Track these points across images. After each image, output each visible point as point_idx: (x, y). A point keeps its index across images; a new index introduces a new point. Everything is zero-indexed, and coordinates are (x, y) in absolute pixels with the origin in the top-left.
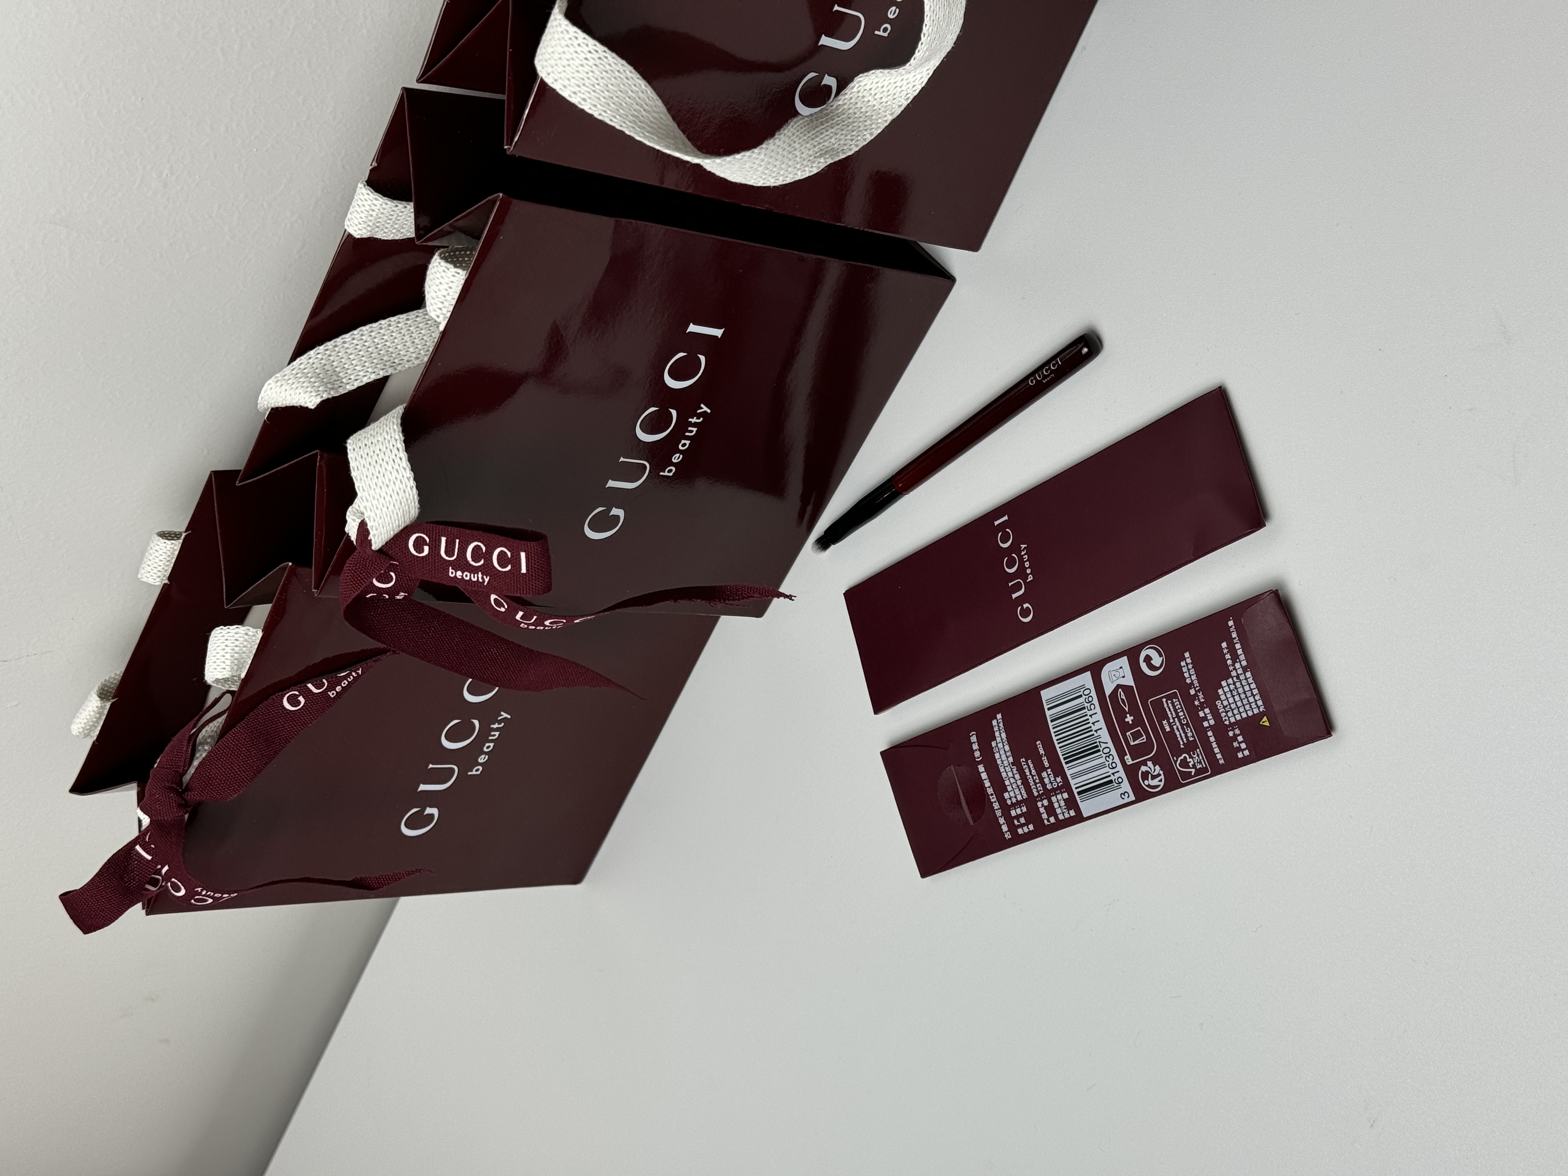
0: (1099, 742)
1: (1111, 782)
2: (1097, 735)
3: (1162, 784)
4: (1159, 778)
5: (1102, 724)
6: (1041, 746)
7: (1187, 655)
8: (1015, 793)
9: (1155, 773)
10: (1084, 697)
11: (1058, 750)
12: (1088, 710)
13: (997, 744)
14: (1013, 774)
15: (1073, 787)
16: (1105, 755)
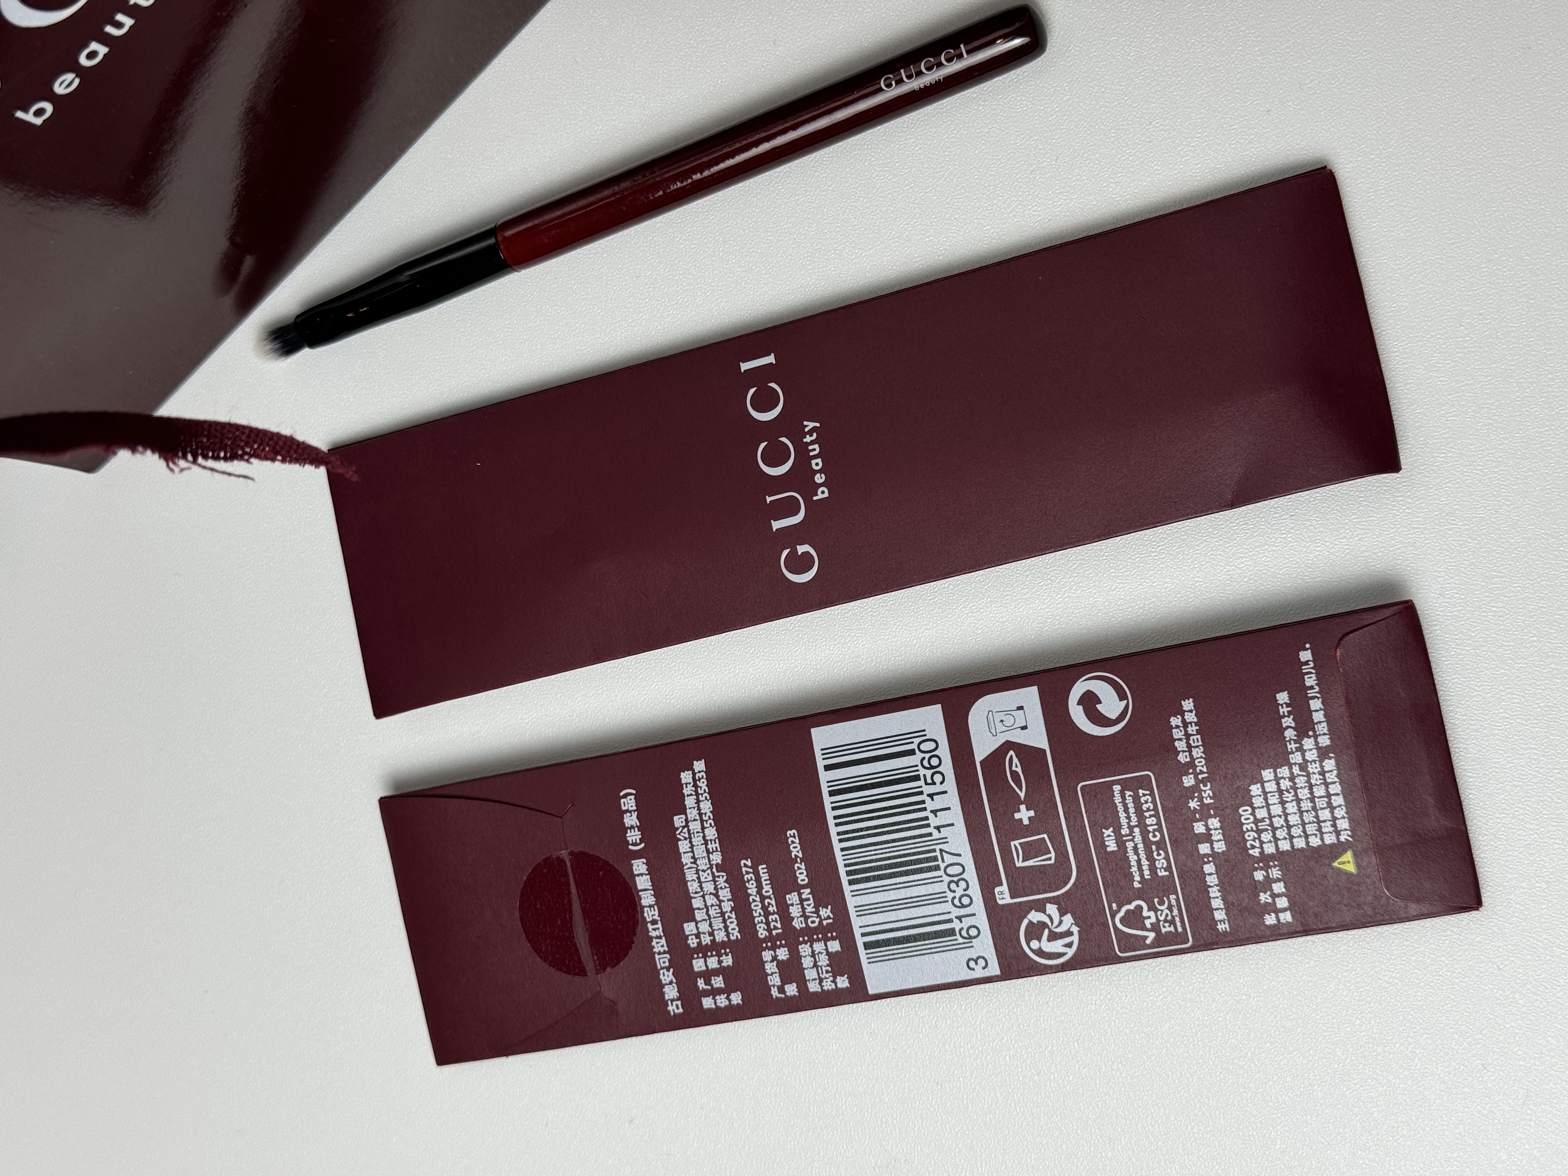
0: (941, 851)
1: (951, 932)
2: (941, 836)
3: (1071, 952)
4: (1067, 940)
5: (956, 815)
6: (797, 841)
7: (1188, 704)
8: (710, 925)
9: (1062, 929)
10: (919, 755)
11: (838, 855)
12: (926, 784)
13: (687, 821)
14: (716, 888)
15: (857, 932)
16: (947, 879)
